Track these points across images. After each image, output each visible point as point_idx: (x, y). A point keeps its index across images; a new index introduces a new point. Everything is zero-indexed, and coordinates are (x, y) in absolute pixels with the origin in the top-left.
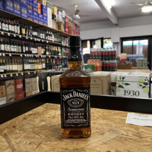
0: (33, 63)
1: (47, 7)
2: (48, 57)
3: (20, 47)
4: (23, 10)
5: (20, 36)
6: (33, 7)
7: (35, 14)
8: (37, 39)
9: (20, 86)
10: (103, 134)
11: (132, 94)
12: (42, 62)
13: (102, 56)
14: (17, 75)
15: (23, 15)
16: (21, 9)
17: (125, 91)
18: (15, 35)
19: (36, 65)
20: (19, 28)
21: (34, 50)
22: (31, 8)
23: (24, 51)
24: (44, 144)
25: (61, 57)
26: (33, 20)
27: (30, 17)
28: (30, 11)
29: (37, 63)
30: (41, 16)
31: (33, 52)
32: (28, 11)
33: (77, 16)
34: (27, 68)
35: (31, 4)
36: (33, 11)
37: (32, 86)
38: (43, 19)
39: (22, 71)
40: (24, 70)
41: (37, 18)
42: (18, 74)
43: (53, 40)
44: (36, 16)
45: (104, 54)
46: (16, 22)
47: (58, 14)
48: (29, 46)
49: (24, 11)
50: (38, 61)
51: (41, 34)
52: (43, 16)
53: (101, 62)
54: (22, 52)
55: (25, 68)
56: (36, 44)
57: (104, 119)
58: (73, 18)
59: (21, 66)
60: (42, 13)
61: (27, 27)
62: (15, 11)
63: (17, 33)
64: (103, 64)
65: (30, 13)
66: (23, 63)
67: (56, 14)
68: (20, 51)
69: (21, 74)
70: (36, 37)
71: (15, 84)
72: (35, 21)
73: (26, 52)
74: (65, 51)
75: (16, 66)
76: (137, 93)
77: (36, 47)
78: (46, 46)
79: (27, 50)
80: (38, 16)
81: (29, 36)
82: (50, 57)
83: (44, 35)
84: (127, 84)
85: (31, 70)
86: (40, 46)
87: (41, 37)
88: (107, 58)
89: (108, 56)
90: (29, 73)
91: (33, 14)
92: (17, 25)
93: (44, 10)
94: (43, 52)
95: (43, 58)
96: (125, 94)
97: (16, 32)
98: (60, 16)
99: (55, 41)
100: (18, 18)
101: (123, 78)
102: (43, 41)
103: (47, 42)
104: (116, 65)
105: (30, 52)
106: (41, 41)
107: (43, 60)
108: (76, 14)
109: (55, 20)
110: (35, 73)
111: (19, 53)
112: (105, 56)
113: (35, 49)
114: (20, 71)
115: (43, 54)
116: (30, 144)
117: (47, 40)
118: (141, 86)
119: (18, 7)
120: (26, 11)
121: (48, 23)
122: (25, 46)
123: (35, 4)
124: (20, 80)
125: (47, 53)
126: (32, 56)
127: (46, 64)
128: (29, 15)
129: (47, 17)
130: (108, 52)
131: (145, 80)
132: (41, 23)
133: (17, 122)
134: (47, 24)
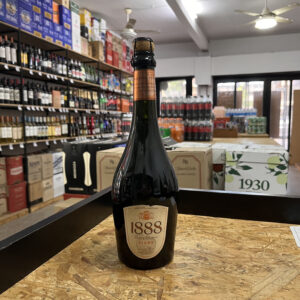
0: (44, 124)
1: (70, 10)
2: (73, 111)
3: (17, 91)
4: (23, 15)
5: (18, 69)
6: (43, 10)
7: (47, 23)
8: (52, 76)
9: (17, 171)
10: (269, 270)
11: (255, 186)
12: (61, 123)
13: (185, 112)
14: (11, 148)
15: (23, 25)
16: (19, 12)
17: (242, 180)
18: (6, 67)
19: (49, 128)
20: (14, 51)
21: (45, 98)
22: (39, 11)
23: (26, 100)
24: (170, 295)
25: (97, 112)
26: (44, 36)
27: (37, 30)
28: (37, 18)
29: (51, 124)
30: (58, 29)
31: (44, 101)
32: (32, 18)
33: (131, 31)
34: (32, 135)
35: (40, 3)
36: (44, 18)
37: (41, 170)
38: (63, 34)
39: (21, 140)
40: (25, 138)
41: (51, 33)
42: (14, 146)
43: (83, 78)
44: (48, 27)
45: (188, 108)
46: (9, 39)
47: (92, 25)
48: (36, 90)
49: (26, 17)
50: (53, 119)
51: (60, 66)
52: (63, 28)
53: (183, 123)
54: (22, 102)
55: (28, 134)
56: (50, 85)
57: (252, 239)
58: (122, 35)
59: (20, 129)
60: (61, 22)
61: (32, 50)
62: (8, 17)
63: (11, 63)
64: (187, 127)
65: (38, 23)
66: (23, 124)
67: (87, 24)
68: (18, 100)
69: (18, 145)
70: (49, 70)
71: (8, 168)
72: (48, 39)
73: (30, 102)
74: (106, 101)
75: (10, 128)
76: (265, 185)
77: (48, 91)
78: (68, 90)
79: (31, 97)
80: (54, 30)
81: (35, 68)
82: (76, 111)
83: (65, 67)
84: (246, 168)
85: (39, 138)
86: (56, 89)
87: (60, 72)
88: (194, 115)
89: (197, 111)
90: (35, 145)
91: (43, 25)
92: (12, 46)
93: (64, 17)
94: (63, 102)
95: (63, 114)
96: (242, 187)
97: (9, 59)
98: (97, 30)
99: (86, 80)
100: (14, 31)
101: (239, 156)
102: (63, 78)
103: (72, 81)
104: (212, 129)
105: (37, 102)
106: (60, 80)
107: (64, 118)
108: (129, 27)
109: (87, 38)
110: (47, 144)
111: (15, 102)
112: (191, 111)
113: (47, 95)
114: (18, 140)
115: (62, 106)
116: (140, 295)
117: (72, 77)
118: (273, 170)
119: (14, 8)
120: (28, 18)
121: (74, 43)
122: (28, 90)
123: (48, 4)
124: (18, 158)
125: (72, 104)
126: (42, 108)
127: (69, 125)
128: (35, 25)
129: (70, 31)
130: (197, 105)
131: (281, 160)
132: (59, 43)
133: (85, 251)
134: (71, 44)
